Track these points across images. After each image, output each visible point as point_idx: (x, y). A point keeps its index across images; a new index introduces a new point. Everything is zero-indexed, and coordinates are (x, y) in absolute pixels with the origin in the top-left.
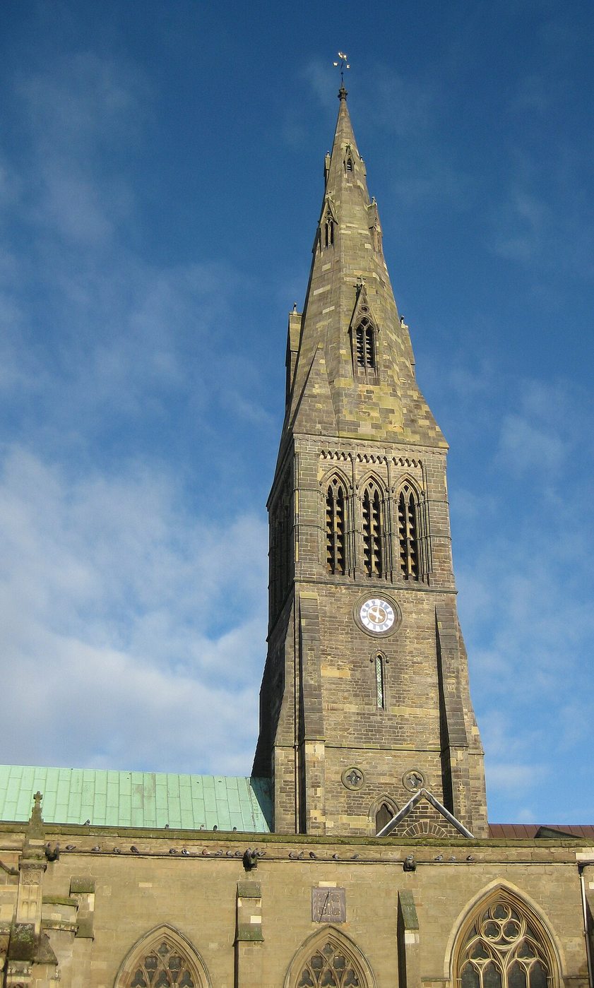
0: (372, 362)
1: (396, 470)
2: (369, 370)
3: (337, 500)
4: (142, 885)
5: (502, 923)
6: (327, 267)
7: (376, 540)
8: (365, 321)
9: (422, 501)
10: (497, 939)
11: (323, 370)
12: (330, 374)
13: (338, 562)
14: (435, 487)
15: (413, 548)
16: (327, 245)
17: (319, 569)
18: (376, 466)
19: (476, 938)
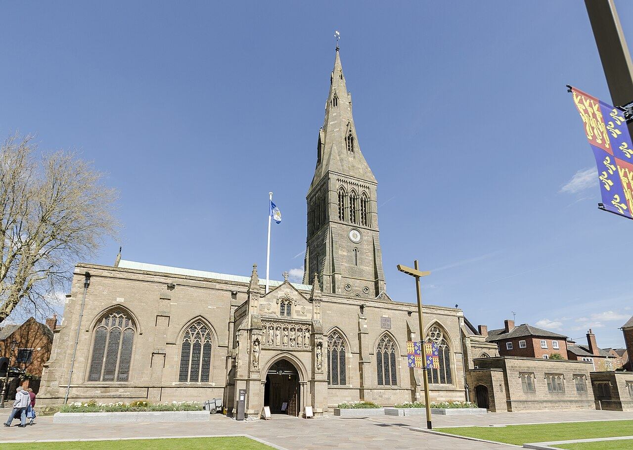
0: (352, 151)
1: (361, 189)
2: (352, 153)
3: (341, 197)
4: (327, 312)
5: (436, 333)
6: (334, 114)
7: (353, 212)
8: (350, 135)
9: (368, 200)
10: (435, 338)
11: (336, 151)
12: (339, 152)
13: (342, 217)
14: (373, 196)
15: (365, 216)
16: (334, 106)
17: (337, 219)
18: (355, 187)
19: (428, 337)
